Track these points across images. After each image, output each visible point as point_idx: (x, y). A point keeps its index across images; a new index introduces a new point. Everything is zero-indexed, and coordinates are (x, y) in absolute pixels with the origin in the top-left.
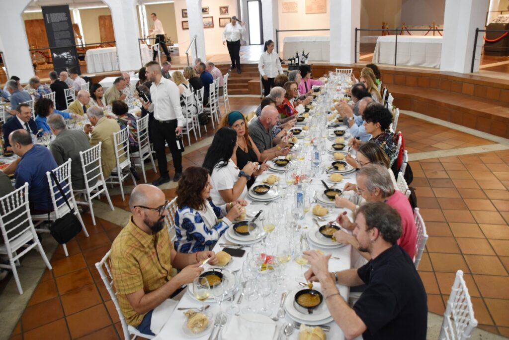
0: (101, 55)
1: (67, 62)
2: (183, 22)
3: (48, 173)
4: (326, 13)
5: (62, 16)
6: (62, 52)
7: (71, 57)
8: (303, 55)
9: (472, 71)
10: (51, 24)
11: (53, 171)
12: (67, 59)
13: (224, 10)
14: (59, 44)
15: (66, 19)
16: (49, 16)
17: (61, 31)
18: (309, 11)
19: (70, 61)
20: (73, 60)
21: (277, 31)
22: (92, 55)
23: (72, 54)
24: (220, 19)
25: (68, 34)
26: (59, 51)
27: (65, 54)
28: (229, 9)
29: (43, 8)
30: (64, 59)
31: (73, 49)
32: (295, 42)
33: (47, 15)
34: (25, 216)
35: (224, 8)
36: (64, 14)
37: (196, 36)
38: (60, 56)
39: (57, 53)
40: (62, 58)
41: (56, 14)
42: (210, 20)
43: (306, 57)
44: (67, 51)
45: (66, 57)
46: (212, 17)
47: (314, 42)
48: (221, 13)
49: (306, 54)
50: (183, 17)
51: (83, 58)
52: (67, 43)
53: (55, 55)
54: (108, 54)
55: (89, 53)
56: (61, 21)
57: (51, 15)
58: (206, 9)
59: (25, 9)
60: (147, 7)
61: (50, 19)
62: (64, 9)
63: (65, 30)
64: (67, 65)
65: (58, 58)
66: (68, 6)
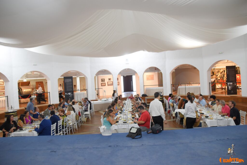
1: (70, 96)
2: (101, 83)
4: (153, 80)
6: (69, 93)
8: (160, 92)
9: (210, 94)
10: (66, 83)
12: (70, 95)
14: (68, 90)
15: (71, 81)
17: (69, 85)
18: (148, 79)
19: (71, 96)
21: (144, 86)
22: (77, 94)
23: (72, 94)
25: (71, 87)
26: (67, 92)
27: (69, 94)
29: (64, 77)
30: (69, 95)
31: (72, 92)
32: (150, 89)
36: (71, 79)
37: (116, 88)
39: (67, 93)
40: (68, 95)
41: (68, 79)
42: (112, 83)
43: (162, 93)
45: (70, 94)
47: (156, 89)
49: (161, 92)
50: (102, 81)
52: (71, 90)
53: (66, 94)
54: (83, 94)
56: (69, 82)
57: (66, 79)
58: (110, 79)
60: (80, 78)
61: (66, 81)
62: (71, 78)
63: (71, 85)
64: (70, 98)
65: (67, 95)
66: (72, 77)
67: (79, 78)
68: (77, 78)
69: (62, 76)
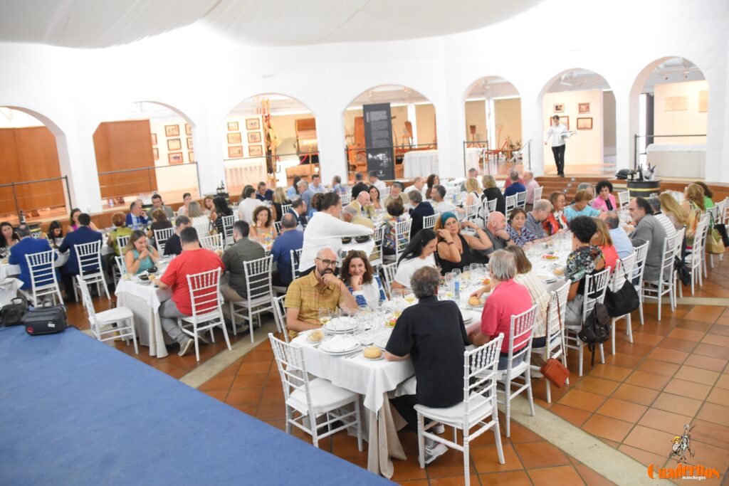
0: (420, 158)
1: (382, 165)
3: (292, 252)
5: (382, 115)
6: (378, 153)
7: (387, 159)
10: (370, 122)
11: (297, 251)
12: (382, 161)
13: (583, 107)
14: (375, 144)
15: (385, 117)
16: (369, 115)
17: (380, 130)
18: (703, 108)
19: (384, 164)
20: (388, 163)
21: (637, 136)
23: (388, 156)
24: (578, 119)
25: (386, 134)
26: (375, 151)
27: (380, 156)
28: (591, 107)
29: (365, 106)
30: (379, 161)
31: (389, 150)
33: (367, 114)
34: (267, 282)
35: (584, 104)
36: (385, 112)
37: (531, 140)
38: (375, 157)
39: (373, 154)
40: (377, 160)
41: (376, 112)
42: (565, 120)
43: (653, 171)
44: (383, 153)
45: (381, 159)
46: (568, 117)
47: (690, 152)
48: (580, 111)
49: (652, 167)
51: (400, 161)
52: (385, 144)
53: (370, 156)
54: (428, 158)
55: (407, 156)
56: (381, 120)
57: (371, 113)
58: (561, 106)
59: (349, 106)
60: (497, 102)
61: (370, 118)
62: (386, 107)
63: (383, 130)
64: (382, 168)
65: (373, 159)
66: (389, 104)
67: (492, 103)
68: (487, 102)
69: (353, 103)
